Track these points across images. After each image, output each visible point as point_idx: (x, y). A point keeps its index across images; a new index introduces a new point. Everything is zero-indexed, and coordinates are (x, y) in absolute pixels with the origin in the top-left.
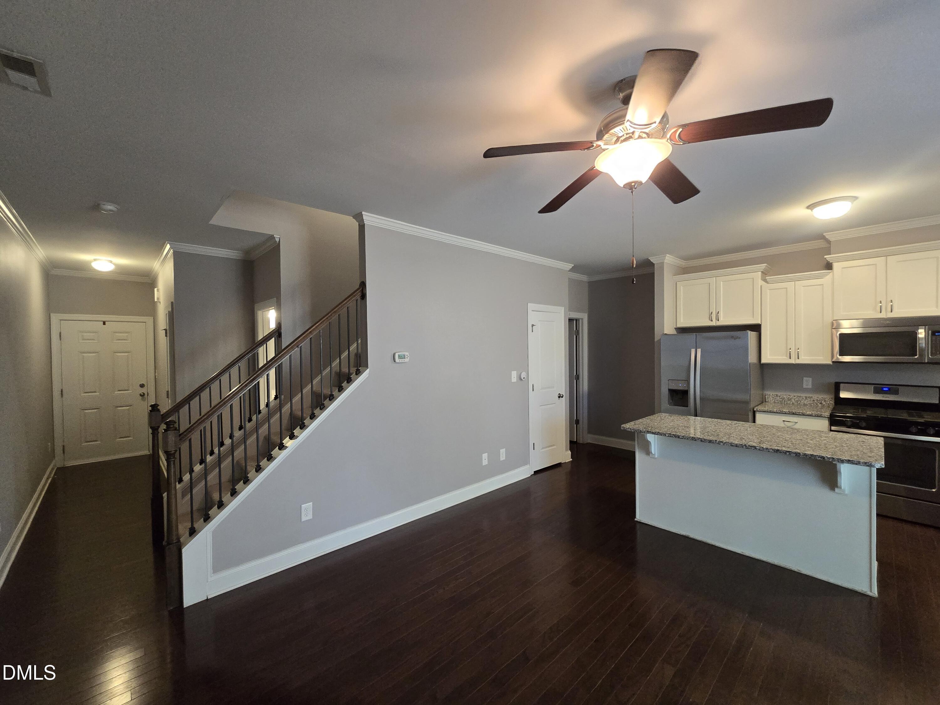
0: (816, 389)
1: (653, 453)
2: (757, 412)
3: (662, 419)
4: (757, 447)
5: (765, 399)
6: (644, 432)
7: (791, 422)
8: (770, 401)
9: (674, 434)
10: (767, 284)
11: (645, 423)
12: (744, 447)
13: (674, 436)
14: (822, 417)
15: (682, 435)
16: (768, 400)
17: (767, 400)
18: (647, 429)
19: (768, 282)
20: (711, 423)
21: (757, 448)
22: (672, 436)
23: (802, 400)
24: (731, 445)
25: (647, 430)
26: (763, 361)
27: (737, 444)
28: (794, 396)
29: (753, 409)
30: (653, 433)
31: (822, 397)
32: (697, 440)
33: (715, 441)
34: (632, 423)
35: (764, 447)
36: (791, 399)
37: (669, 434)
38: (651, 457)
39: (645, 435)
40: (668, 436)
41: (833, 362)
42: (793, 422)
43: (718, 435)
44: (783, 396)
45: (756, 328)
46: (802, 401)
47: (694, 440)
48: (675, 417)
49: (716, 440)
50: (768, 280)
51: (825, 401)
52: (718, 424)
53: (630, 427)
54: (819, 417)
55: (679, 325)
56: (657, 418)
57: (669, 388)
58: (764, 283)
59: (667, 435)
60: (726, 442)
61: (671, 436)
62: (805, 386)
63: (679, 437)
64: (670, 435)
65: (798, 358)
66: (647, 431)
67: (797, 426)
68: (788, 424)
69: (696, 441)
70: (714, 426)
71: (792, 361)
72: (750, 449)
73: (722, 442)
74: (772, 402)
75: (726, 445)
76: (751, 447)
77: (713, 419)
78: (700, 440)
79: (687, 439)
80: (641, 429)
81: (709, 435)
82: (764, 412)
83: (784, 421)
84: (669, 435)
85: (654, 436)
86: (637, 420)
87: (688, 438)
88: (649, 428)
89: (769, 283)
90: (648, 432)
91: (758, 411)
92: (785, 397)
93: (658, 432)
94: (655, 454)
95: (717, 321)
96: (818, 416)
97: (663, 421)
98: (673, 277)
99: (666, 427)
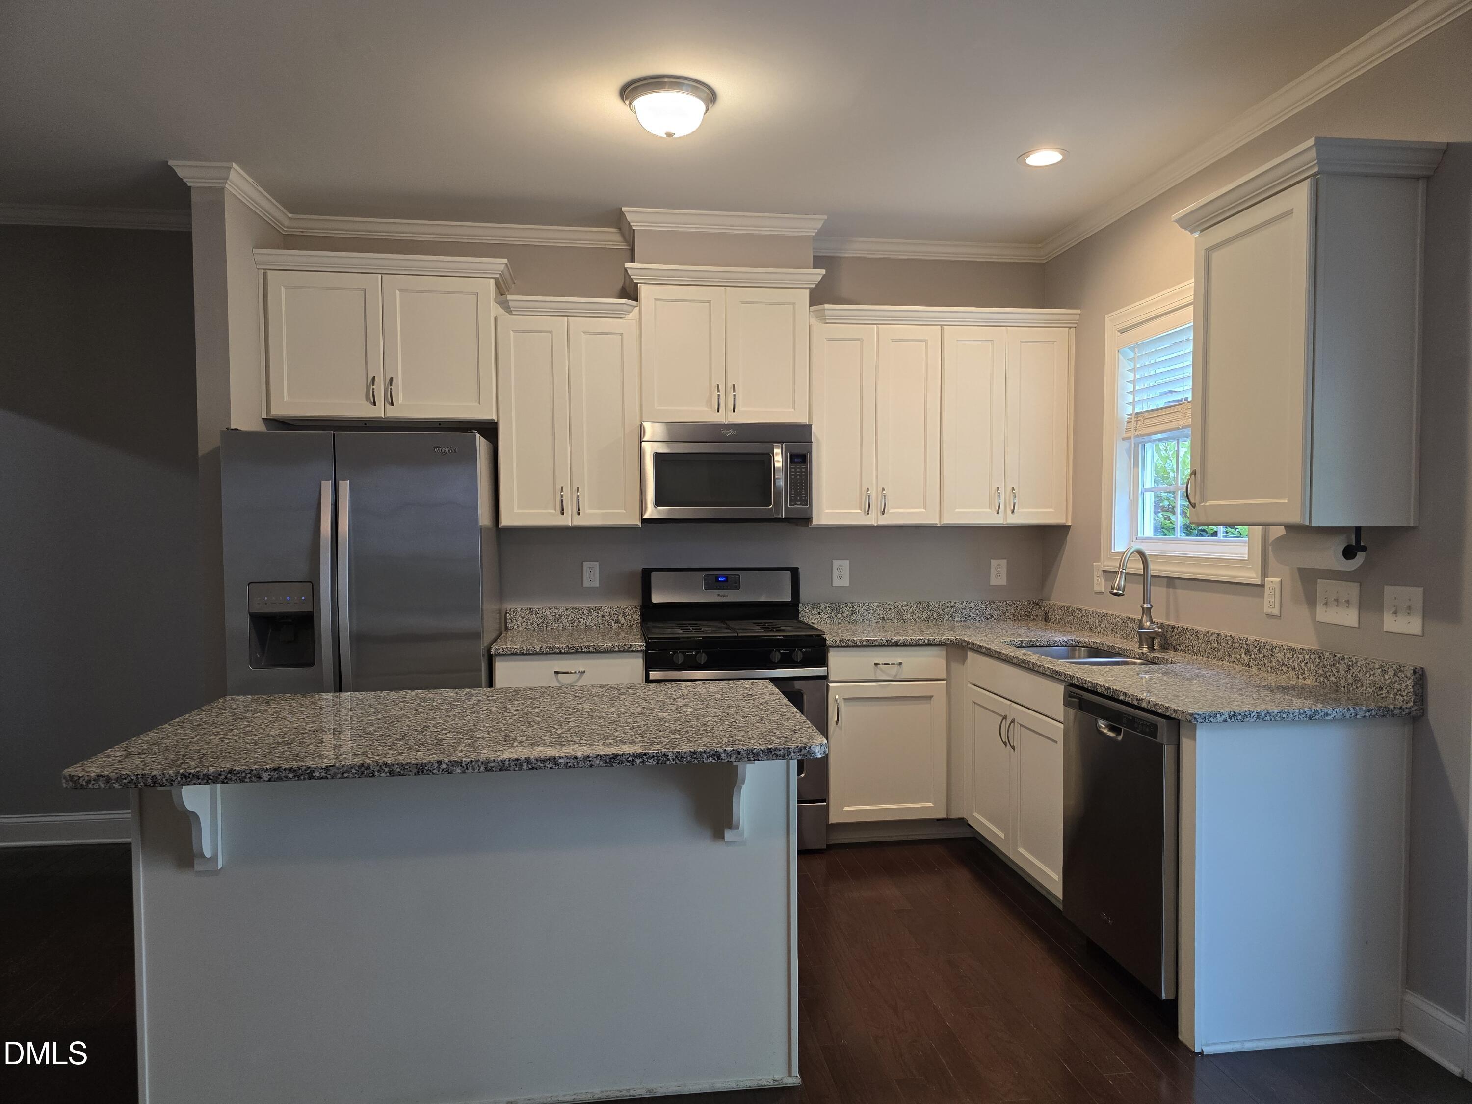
0: (608, 589)
1: (208, 853)
2: (497, 658)
3: (236, 718)
4: (560, 757)
5: (506, 623)
6: (171, 782)
7: (571, 673)
8: (515, 627)
9: (294, 764)
10: (508, 314)
11: (171, 742)
12: (525, 767)
13: (291, 775)
14: (632, 651)
15: (324, 766)
16: (512, 624)
17: (509, 626)
18: (179, 766)
19: (511, 311)
20: (401, 705)
21: (561, 761)
22: (286, 777)
23: (582, 618)
24: (486, 770)
25: (181, 771)
26: (505, 520)
27: (503, 761)
28: (567, 610)
29: (489, 651)
30: (208, 779)
31: (619, 605)
32: (376, 773)
33: (436, 765)
34: (117, 752)
35: (579, 754)
36: (560, 617)
37: (275, 770)
38: (199, 873)
39: (174, 792)
40: (270, 780)
41: (644, 521)
42: (575, 673)
43: (438, 742)
44: (544, 610)
45: (490, 430)
46: (582, 620)
47: (368, 776)
48: (283, 703)
49: (440, 762)
50: (511, 303)
51: (624, 616)
52: (423, 704)
53: (106, 773)
54: (627, 651)
55: (279, 410)
56: (217, 716)
57: (252, 611)
58: (501, 311)
59: (265, 776)
60: (471, 761)
61: (279, 779)
62: (586, 584)
63: (311, 777)
64: (276, 775)
65: (579, 514)
66: (183, 775)
67: (584, 681)
68: (565, 679)
69: (374, 776)
70: (414, 712)
71: (566, 520)
72: (540, 768)
73: (458, 763)
74: (521, 628)
75: (470, 770)
76: (543, 761)
77: (403, 693)
78: (386, 770)
79: (343, 777)
80: (154, 773)
81: (410, 748)
82: (512, 654)
83: (556, 673)
84: (272, 774)
85: (211, 789)
86: (137, 734)
87: (347, 772)
88: (192, 758)
89: (514, 313)
90: (190, 778)
91: (499, 655)
92: (548, 613)
93: (231, 772)
94: (214, 858)
95: (388, 406)
96: (624, 651)
97: (242, 724)
98: (256, 251)
99: (256, 744)
